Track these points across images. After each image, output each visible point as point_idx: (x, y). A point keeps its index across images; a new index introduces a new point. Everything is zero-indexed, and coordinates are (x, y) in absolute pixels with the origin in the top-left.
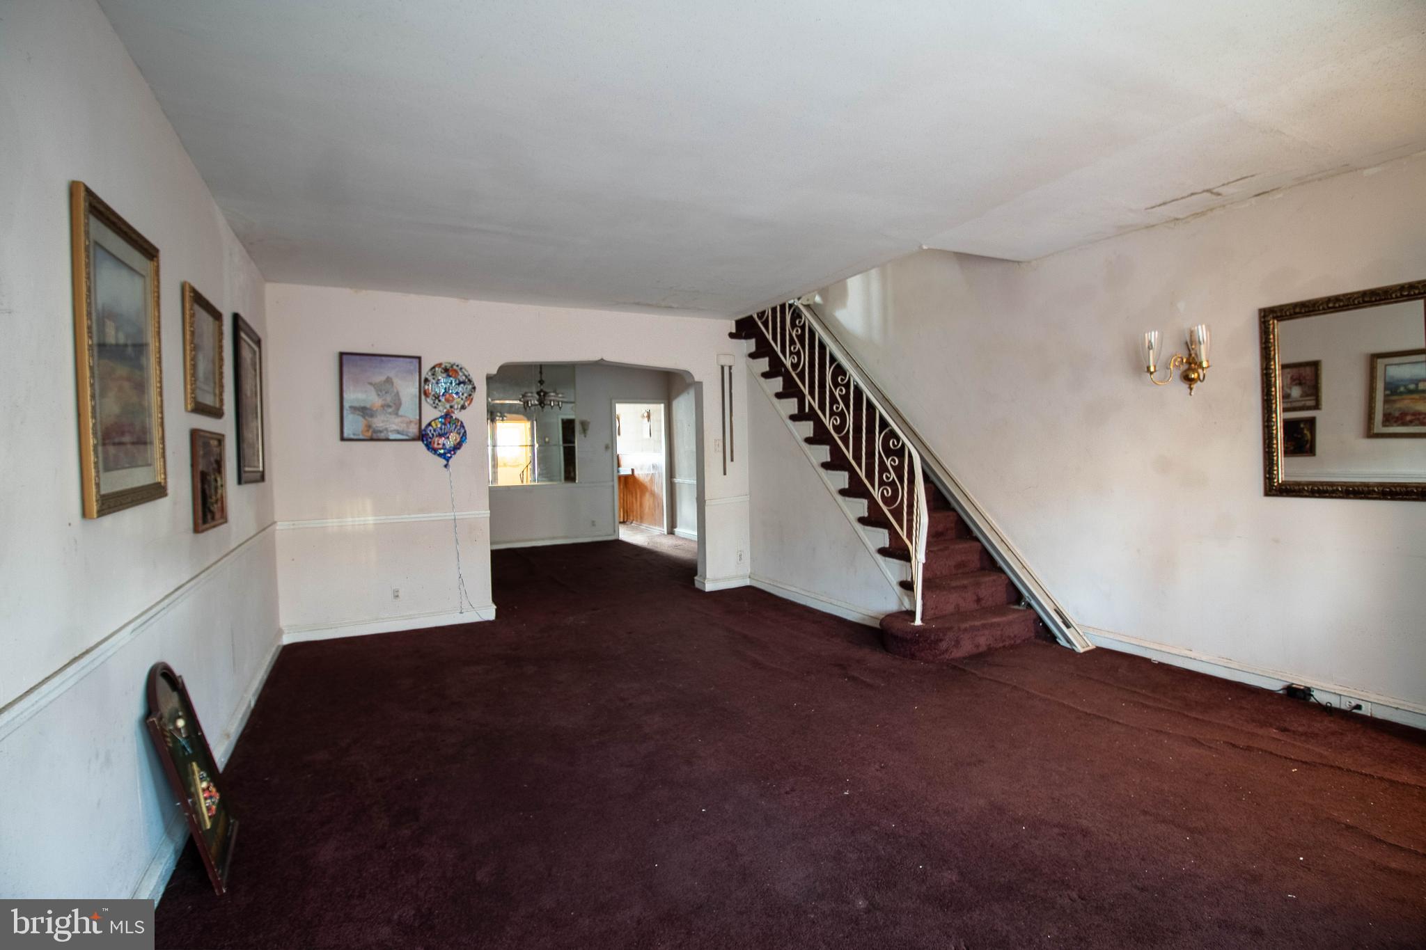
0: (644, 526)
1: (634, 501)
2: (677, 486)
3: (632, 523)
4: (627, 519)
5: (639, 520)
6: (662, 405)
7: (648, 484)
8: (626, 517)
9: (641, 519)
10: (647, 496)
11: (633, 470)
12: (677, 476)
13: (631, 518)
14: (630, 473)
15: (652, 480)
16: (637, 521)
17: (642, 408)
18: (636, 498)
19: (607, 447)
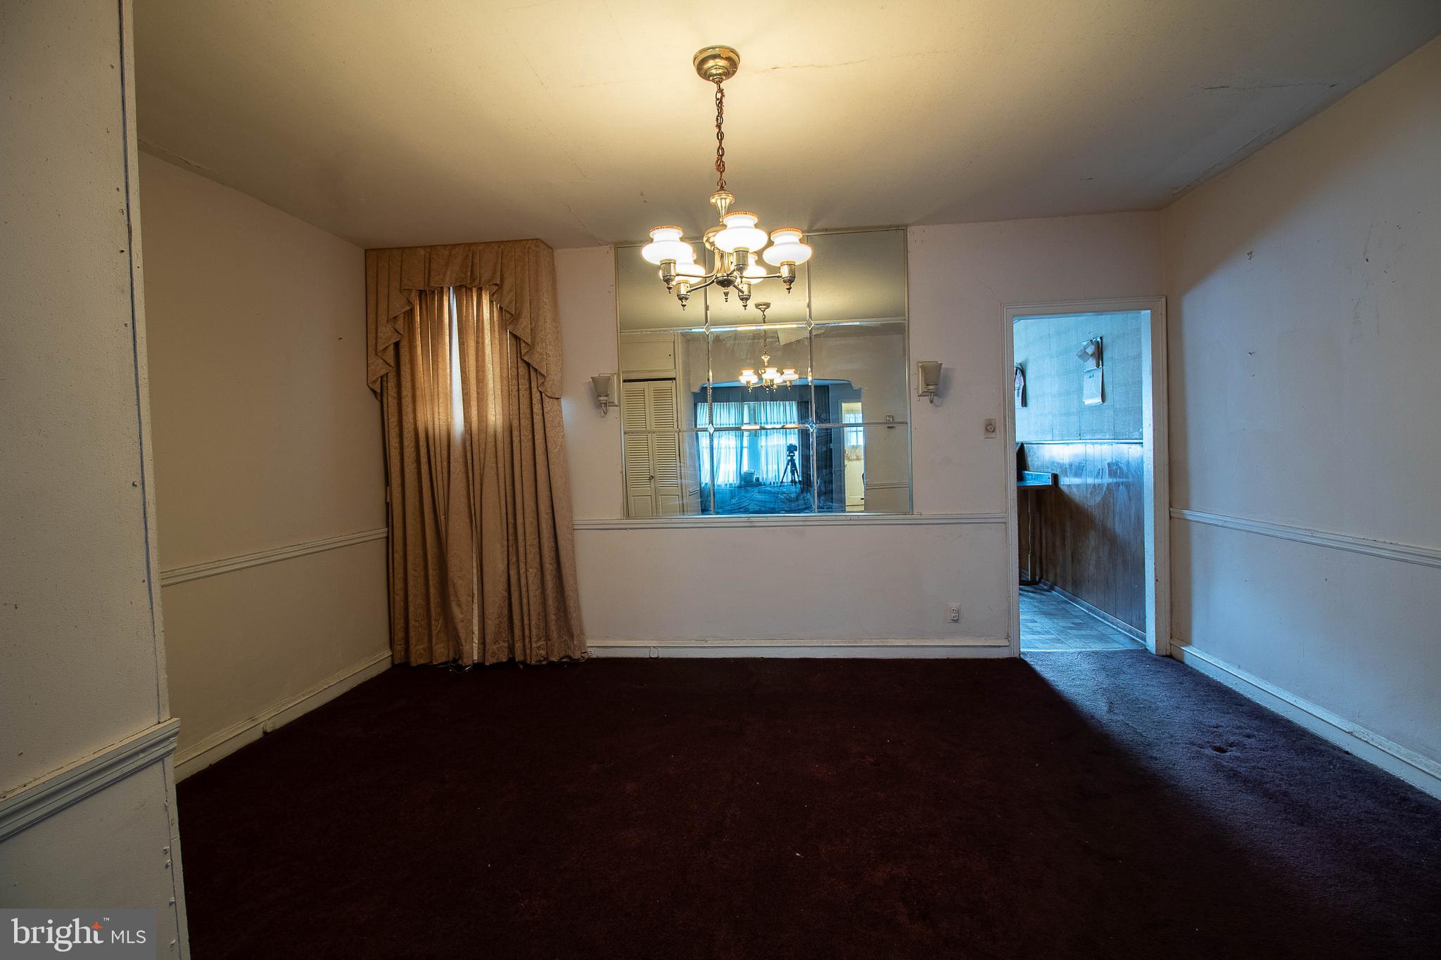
0: (1080, 608)
1: (1058, 543)
2: (1196, 531)
3: (1051, 589)
4: (1041, 578)
5: (1070, 589)
6: (1146, 314)
7: (1096, 513)
8: (1038, 572)
9: (1075, 586)
10: (1092, 540)
11: (1055, 478)
12: (1194, 502)
13: (1051, 578)
14: (1050, 483)
15: (1105, 504)
16: (1064, 588)
17: (1083, 328)
18: (1064, 539)
19: (990, 428)
